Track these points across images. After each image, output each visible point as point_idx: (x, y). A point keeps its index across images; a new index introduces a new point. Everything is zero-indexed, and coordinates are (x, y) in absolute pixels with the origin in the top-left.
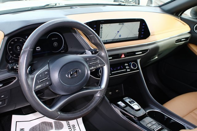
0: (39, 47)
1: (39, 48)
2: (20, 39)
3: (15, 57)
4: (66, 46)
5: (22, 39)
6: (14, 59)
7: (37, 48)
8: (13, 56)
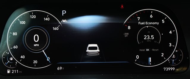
0: (96, 45)
1: (95, 48)
2: (46, 15)
3: (23, 61)
4: (182, 55)
5: (50, 16)
6: (19, 67)
7: (90, 45)
8: (19, 59)
